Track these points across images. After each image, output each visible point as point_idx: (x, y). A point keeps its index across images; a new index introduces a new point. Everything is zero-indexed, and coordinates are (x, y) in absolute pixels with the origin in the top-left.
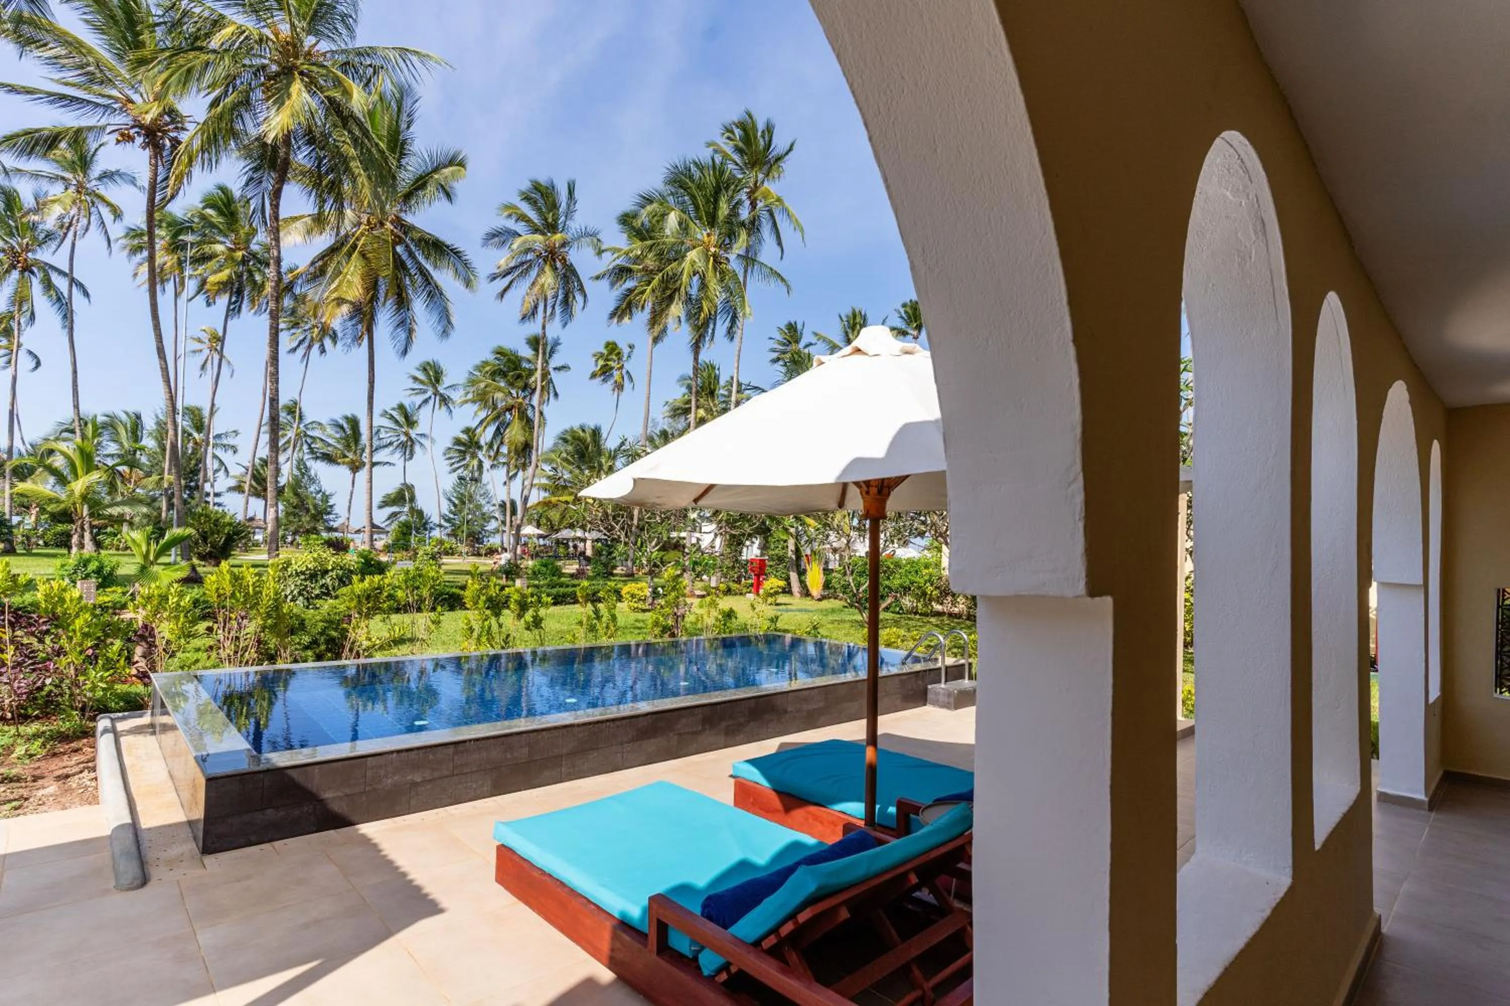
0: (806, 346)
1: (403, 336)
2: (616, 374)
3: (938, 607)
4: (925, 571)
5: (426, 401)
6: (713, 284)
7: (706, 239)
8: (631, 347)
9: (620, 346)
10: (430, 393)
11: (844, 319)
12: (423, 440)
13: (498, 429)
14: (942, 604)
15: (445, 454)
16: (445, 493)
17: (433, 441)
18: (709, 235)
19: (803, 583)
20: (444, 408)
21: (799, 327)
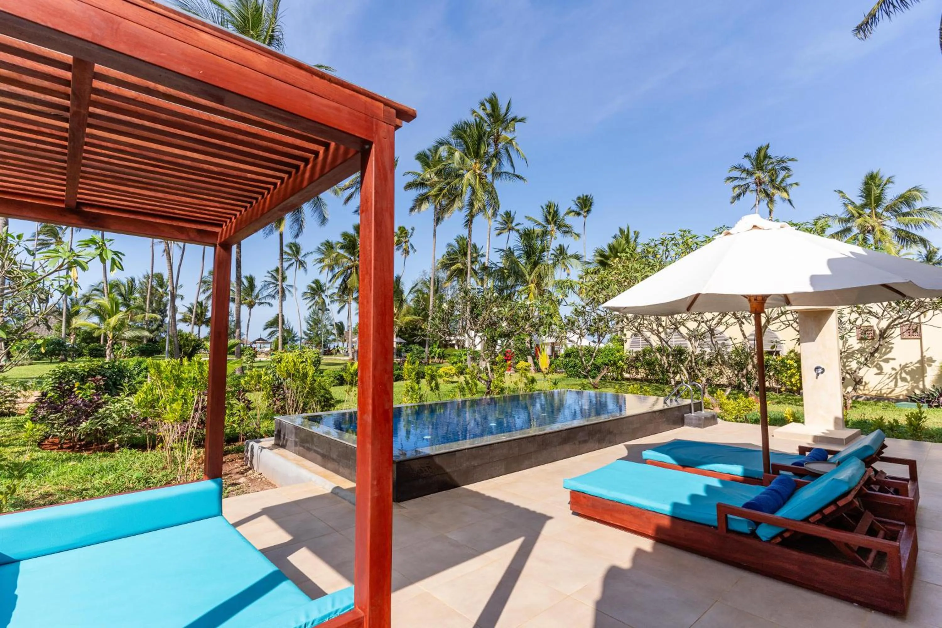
0: (517, 225)
1: (297, 227)
2: (404, 245)
3: (627, 375)
4: (617, 354)
5: (291, 265)
6: (480, 192)
7: (474, 165)
8: (413, 229)
9: (406, 228)
10: (293, 260)
11: (544, 207)
12: (290, 289)
13: (344, 280)
14: (629, 373)
15: (303, 296)
16: (305, 319)
17: (296, 289)
18: (475, 163)
19: (536, 364)
20: (302, 269)
21: (512, 214)
